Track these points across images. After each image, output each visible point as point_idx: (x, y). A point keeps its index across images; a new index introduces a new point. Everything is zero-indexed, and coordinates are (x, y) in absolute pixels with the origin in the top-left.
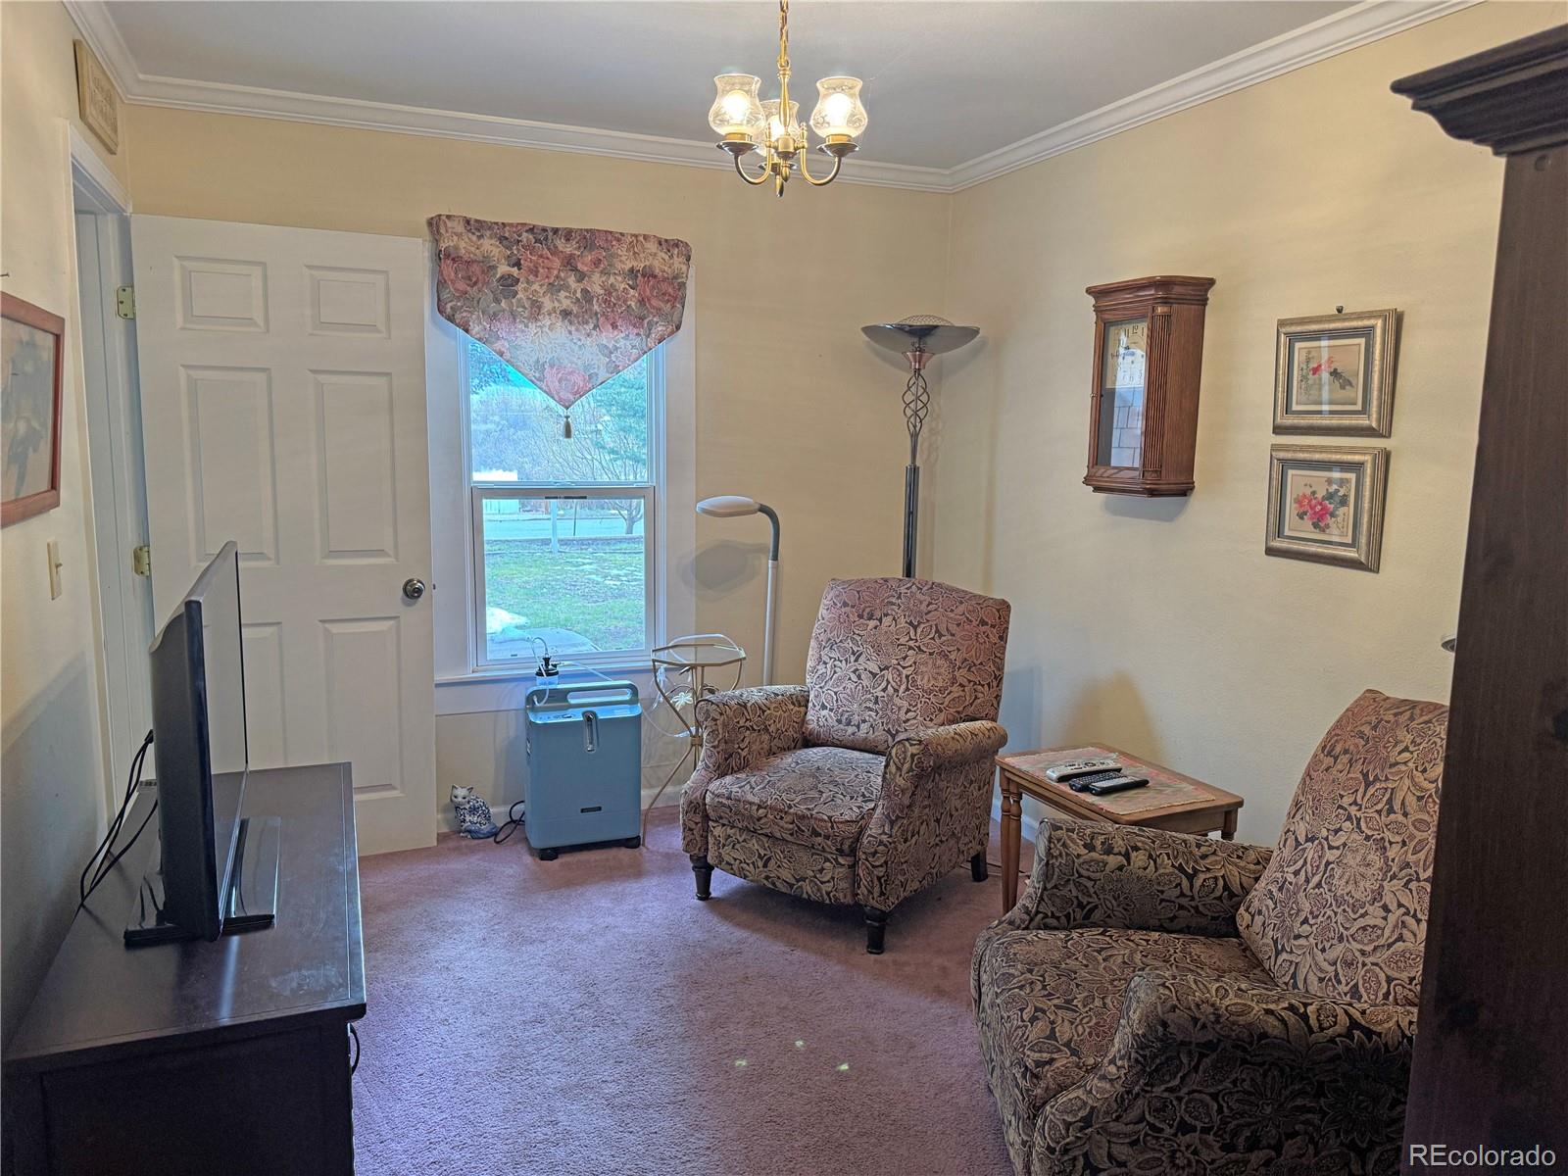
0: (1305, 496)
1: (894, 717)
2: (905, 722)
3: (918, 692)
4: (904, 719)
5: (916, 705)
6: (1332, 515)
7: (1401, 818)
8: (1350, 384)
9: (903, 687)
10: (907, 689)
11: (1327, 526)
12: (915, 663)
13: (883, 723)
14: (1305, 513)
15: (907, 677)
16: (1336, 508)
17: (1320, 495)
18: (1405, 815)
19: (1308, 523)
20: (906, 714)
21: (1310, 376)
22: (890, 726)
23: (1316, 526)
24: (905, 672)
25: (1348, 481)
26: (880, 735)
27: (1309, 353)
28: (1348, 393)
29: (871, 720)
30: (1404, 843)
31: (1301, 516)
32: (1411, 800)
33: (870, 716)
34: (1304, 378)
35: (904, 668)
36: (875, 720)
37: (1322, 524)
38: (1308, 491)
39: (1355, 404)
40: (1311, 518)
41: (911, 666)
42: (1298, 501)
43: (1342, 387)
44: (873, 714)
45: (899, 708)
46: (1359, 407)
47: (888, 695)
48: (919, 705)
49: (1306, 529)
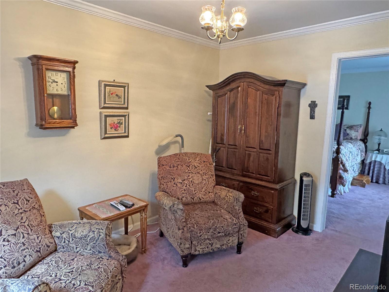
0: (112, 123)
1: (35, 244)
2: (40, 242)
3: (35, 228)
4: (39, 242)
5: (38, 233)
6: (119, 127)
7: (198, 168)
8: (121, 98)
9: (30, 230)
10: (32, 230)
11: (118, 130)
12: (27, 218)
13: (33, 250)
14: (112, 127)
15: (28, 225)
16: (120, 125)
17: (116, 123)
18: (199, 167)
19: (113, 130)
20: (38, 239)
21: (111, 95)
22: (36, 249)
23: (115, 130)
24: (26, 224)
25: (122, 119)
26: (35, 255)
27: (110, 89)
28: (120, 99)
29: (28, 253)
30: (202, 170)
31: (111, 128)
32: (198, 164)
33: (26, 252)
34: (109, 95)
35: (24, 223)
36: (29, 252)
37: (117, 129)
38: (113, 122)
39: (122, 102)
40: (114, 128)
41: (26, 220)
42: (110, 125)
43: (119, 98)
44: (27, 250)
45: (34, 239)
46: (123, 103)
47: (26, 238)
48: (39, 233)
49: (113, 131)
